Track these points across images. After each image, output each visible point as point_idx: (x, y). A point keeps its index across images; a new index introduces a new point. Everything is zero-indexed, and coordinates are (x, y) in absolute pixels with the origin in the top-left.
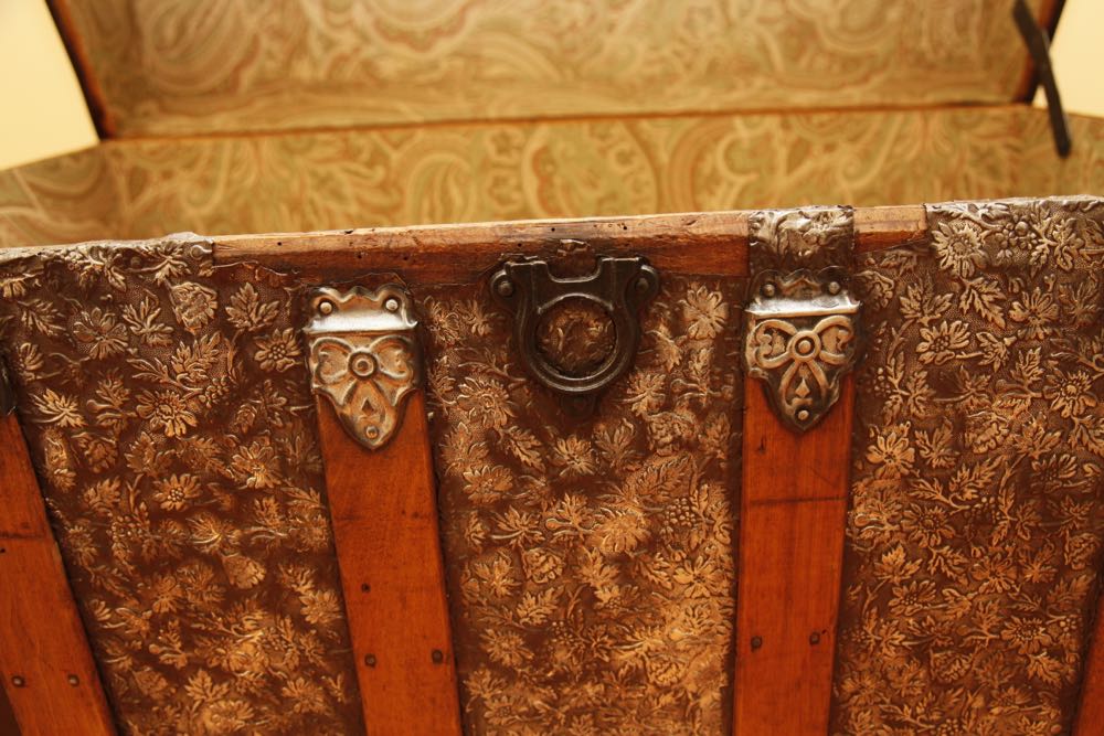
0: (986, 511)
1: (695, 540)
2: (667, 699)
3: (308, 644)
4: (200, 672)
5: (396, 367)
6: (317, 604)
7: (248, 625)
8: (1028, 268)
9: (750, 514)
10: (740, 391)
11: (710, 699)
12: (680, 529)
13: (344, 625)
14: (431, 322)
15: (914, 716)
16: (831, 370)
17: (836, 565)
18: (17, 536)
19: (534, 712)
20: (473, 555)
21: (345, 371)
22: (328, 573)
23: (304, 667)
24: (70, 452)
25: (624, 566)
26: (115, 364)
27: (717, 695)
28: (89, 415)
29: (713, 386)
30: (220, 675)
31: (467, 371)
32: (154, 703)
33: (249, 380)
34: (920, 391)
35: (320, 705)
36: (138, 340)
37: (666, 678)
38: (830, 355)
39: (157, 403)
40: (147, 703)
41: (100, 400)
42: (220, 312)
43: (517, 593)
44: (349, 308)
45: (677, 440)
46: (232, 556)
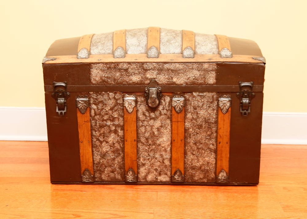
0: (201, 124)
1: (167, 126)
2: (163, 149)
3: (119, 138)
4: (105, 142)
5: (133, 104)
6: (121, 133)
7: (112, 135)
8: (203, 96)
9: (173, 123)
10: (172, 108)
11: (169, 149)
12: (165, 125)
13: (124, 136)
14: (137, 99)
15: (195, 153)
16: (181, 106)
17: (183, 130)
18: (86, 122)
19: (146, 150)
20: (140, 127)
21: (128, 104)
22: (123, 129)
23: (118, 142)
24: (94, 112)
25: (158, 129)
26: (102, 102)
27: (170, 148)
28: (98, 107)
29: (169, 107)
30: (107, 142)
31: (141, 104)
32: (98, 146)
33: (117, 104)
34: (192, 109)
35: (119, 147)
36: (105, 99)
37: (163, 146)
38: (181, 104)
39: (106, 106)
40: (97, 146)
41: (99, 106)
42: (114, 97)
43: (145, 133)
44: (128, 97)
45: (164, 114)
46: (111, 126)
